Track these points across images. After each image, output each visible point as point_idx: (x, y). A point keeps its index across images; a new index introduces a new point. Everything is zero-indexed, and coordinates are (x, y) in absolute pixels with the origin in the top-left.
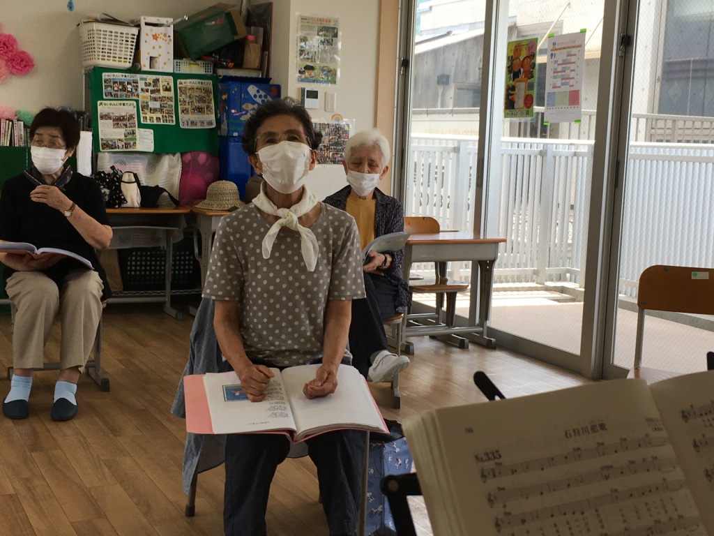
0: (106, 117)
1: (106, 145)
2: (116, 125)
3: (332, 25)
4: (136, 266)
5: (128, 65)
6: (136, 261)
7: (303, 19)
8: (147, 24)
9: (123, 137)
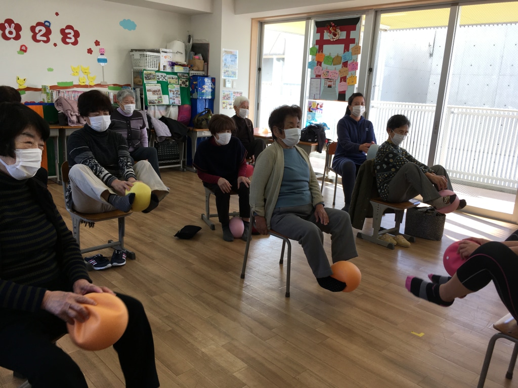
0: (149, 90)
1: (150, 103)
2: (154, 94)
3: (235, 54)
4: (161, 151)
5: (157, 69)
6: (161, 149)
7: (225, 51)
8: (162, 52)
9: (157, 99)
